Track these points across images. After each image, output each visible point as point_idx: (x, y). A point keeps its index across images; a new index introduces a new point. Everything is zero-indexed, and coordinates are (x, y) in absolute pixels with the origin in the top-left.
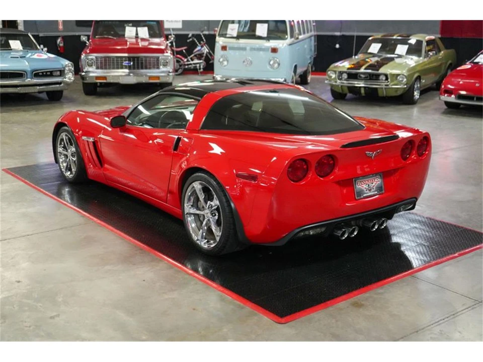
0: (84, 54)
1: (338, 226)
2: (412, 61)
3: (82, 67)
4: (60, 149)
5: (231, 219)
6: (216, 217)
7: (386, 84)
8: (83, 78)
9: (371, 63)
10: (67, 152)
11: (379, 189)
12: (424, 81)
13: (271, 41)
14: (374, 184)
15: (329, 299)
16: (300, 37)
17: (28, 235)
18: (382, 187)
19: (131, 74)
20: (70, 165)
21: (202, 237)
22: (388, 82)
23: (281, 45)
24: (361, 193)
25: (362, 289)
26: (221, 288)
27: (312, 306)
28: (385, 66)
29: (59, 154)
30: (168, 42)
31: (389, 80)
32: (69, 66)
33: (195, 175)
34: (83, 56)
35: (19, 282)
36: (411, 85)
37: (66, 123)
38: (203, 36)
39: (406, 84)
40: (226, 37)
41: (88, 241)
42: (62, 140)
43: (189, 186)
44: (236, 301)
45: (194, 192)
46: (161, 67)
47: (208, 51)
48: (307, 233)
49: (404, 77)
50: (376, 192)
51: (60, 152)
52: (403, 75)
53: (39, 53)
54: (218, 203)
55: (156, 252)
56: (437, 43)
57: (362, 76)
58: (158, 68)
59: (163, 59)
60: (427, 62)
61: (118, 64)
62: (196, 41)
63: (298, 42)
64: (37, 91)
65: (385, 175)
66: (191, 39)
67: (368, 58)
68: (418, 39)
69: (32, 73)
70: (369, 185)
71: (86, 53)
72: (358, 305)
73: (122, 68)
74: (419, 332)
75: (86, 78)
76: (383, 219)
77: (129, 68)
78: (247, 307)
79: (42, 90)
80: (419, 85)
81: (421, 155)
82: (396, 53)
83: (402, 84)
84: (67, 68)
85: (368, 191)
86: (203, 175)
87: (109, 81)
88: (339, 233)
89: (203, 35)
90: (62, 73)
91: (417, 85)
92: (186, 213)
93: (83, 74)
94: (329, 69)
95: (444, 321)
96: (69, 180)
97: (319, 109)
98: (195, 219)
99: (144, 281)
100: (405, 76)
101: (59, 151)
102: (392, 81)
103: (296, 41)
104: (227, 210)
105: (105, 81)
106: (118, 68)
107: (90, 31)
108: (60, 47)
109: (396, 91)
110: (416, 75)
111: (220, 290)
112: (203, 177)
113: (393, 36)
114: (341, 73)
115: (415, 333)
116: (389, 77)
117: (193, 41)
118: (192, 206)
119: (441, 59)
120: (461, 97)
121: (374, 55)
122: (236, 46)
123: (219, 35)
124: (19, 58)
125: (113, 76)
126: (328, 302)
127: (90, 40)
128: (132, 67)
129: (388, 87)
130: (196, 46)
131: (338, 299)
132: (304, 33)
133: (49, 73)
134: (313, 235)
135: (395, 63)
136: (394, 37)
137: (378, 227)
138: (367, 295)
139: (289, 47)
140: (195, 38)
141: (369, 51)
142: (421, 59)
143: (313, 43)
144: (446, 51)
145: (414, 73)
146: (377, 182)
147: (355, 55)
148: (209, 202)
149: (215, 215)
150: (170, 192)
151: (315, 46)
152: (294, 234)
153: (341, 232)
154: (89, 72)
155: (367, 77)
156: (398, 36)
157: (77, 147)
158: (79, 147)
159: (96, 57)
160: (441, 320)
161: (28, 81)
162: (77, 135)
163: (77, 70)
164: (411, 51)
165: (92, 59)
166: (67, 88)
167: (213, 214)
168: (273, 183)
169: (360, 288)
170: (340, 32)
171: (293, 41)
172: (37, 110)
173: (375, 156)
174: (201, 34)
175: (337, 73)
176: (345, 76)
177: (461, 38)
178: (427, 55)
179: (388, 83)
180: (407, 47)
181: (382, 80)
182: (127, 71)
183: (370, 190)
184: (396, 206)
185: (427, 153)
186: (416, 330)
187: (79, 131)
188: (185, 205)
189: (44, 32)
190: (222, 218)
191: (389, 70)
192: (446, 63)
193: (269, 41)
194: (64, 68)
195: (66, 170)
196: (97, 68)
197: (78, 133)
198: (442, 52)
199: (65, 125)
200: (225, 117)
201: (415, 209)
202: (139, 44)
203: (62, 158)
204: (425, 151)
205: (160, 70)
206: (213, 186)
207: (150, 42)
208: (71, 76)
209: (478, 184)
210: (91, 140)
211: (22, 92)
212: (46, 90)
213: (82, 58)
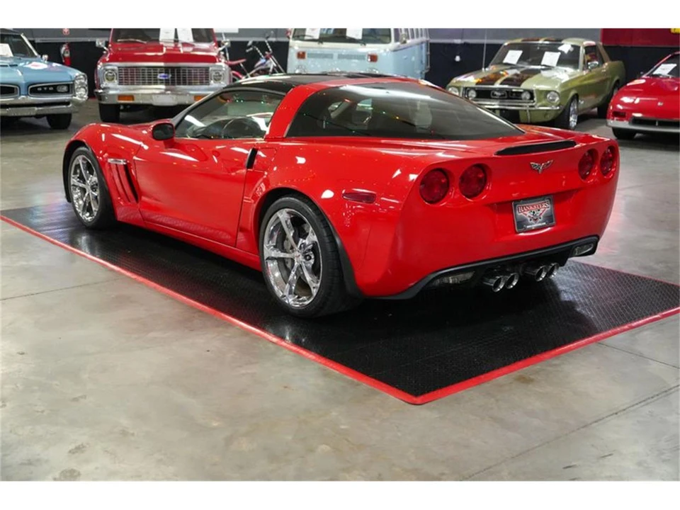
0: (101, 64)
1: (489, 271)
2: (565, 75)
3: (98, 80)
4: (74, 180)
5: (335, 262)
6: (312, 261)
7: (531, 104)
8: (100, 97)
9: (507, 76)
10: (84, 183)
11: (549, 218)
12: (582, 102)
13: (368, 45)
14: (541, 212)
15: (483, 373)
16: (408, 41)
17: (32, 294)
18: (552, 216)
19: (169, 92)
20: (90, 203)
21: (290, 293)
22: (534, 102)
23: (382, 51)
24: (522, 223)
25: (529, 360)
26: (322, 360)
27: (459, 381)
28: (529, 80)
29: (72, 187)
30: (221, 49)
31: (535, 99)
32: (80, 79)
33: (280, 200)
34: (100, 66)
35: (22, 354)
36: (566, 107)
37: (84, 141)
38: (268, 44)
39: (559, 105)
40: (303, 40)
41: (121, 301)
42: (78, 166)
43: (270, 218)
44: (345, 377)
45: (279, 225)
46: (212, 82)
47: (275, 65)
48: (445, 280)
49: (556, 94)
50: (544, 223)
51: (74, 185)
52: (556, 92)
53: (36, 61)
54: (315, 238)
55: (223, 315)
56: (599, 50)
57: (496, 93)
58: (208, 83)
59: (214, 71)
60: (587, 76)
61: (149, 77)
62: (259, 51)
63: (404, 49)
64: (34, 114)
65: (557, 198)
66: (251, 49)
67: (502, 71)
68: (573, 43)
69: (28, 87)
70: (534, 212)
71: (104, 61)
72: (524, 380)
73: (156, 83)
74: (619, 414)
75: (104, 96)
76: (553, 265)
77: (166, 82)
78: (364, 384)
79: (42, 113)
80: (576, 107)
81: (607, 173)
82: (543, 63)
83: (553, 104)
84: (77, 82)
85: (532, 221)
86: (293, 199)
87: (136, 101)
88: (492, 282)
89: (269, 42)
90: (70, 88)
91: (573, 108)
92: (265, 258)
93: (100, 91)
94: (450, 85)
95: (653, 400)
96: (88, 225)
97: (454, 112)
98: (278, 265)
99: (208, 351)
100: (558, 93)
101: (72, 183)
102: (539, 100)
103: (403, 46)
104: (329, 248)
105: (131, 102)
106: (150, 83)
107: (109, 37)
108: (65, 58)
109: (546, 114)
110: (572, 93)
111: (320, 363)
112: (292, 202)
113: (538, 40)
114: (467, 90)
115: (615, 416)
116: (535, 95)
117: (254, 51)
118: (275, 247)
119: (605, 72)
120: (636, 121)
121: (511, 66)
122: (318, 52)
123: (293, 37)
124: (9, 67)
125: (142, 94)
126: (482, 377)
127: (110, 45)
128: (170, 81)
129: (533, 109)
130: (258, 58)
131: (496, 372)
132: (413, 37)
133: (51, 89)
134: (454, 285)
135: (542, 76)
136: (540, 42)
137: (546, 276)
138: (537, 367)
139: (393, 53)
140: (257, 47)
141: (506, 61)
142: (579, 72)
143: (424, 52)
144: (610, 62)
145: (570, 90)
146: (545, 208)
147: (485, 67)
148: (301, 239)
149: (310, 258)
150: (242, 230)
151: (427, 56)
152: (427, 281)
153: (495, 281)
154: (109, 88)
155: (504, 95)
156: (546, 40)
157: (101, 175)
158: (103, 175)
159: (119, 67)
160: (649, 398)
161: (23, 98)
162: (101, 158)
163: (92, 86)
164: (563, 61)
165: (113, 70)
166: (77, 110)
167: (307, 257)
168: (391, 207)
169: (525, 358)
170: (462, 38)
171: (399, 46)
172: (36, 140)
173: (543, 170)
174: (266, 41)
175: (462, 89)
176: (473, 94)
177: (629, 46)
178: (586, 66)
179: (534, 104)
180: (557, 55)
181: (525, 99)
182: (163, 87)
183: (536, 220)
184: (572, 246)
185: (613, 170)
186: (615, 411)
187: (104, 154)
188: (265, 246)
189: (42, 37)
190: (321, 262)
191: (534, 85)
192: (612, 79)
193: (365, 44)
194: (74, 81)
195: (83, 210)
196: (120, 83)
197: (101, 156)
198: (606, 64)
199: (82, 144)
200: (322, 121)
201: (595, 254)
202: (180, 51)
203: (77, 193)
204: (611, 167)
205: (210, 86)
206: (308, 214)
207: (196, 47)
208: (84, 93)
209: (673, 229)
210: (122, 162)
211: (13, 115)
212: (47, 112)
213: (98, 69)
